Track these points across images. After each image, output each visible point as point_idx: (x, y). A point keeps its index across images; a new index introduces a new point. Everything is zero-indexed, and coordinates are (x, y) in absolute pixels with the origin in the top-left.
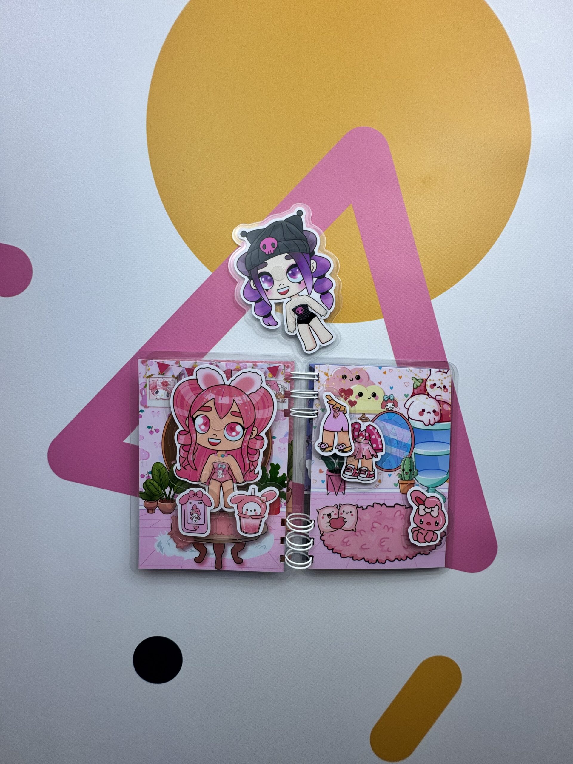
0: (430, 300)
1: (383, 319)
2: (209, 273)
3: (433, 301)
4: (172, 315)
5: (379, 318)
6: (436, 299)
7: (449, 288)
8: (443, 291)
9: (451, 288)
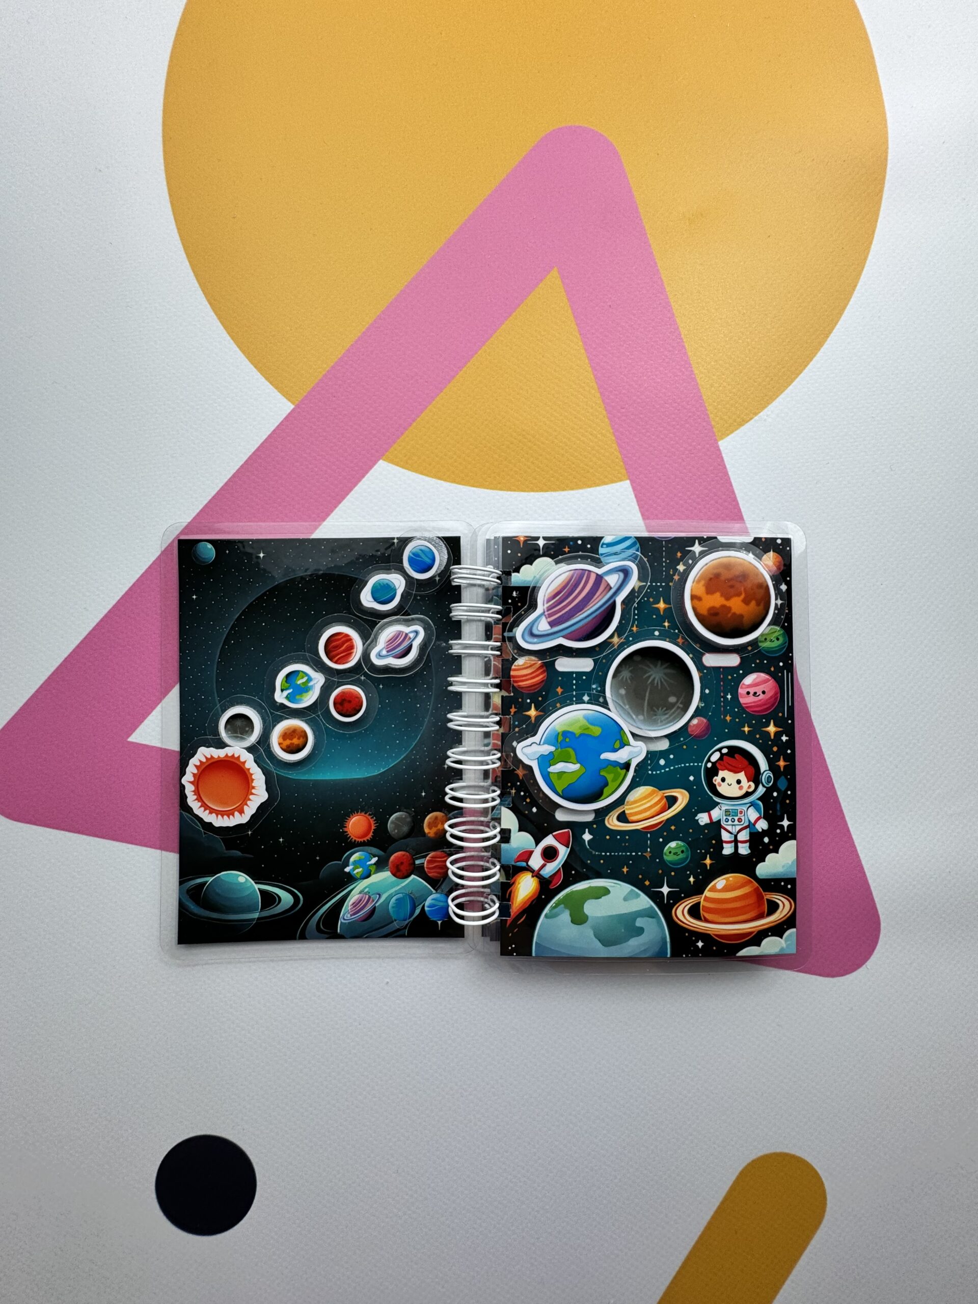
0: (717, 443)
1: (628, 482)
2: (288, 407)
3: (722, 444)
5: (621, 480)
6: (728, 439)
7: (751, 419)
8: (741, 425)
9: (756, 418)
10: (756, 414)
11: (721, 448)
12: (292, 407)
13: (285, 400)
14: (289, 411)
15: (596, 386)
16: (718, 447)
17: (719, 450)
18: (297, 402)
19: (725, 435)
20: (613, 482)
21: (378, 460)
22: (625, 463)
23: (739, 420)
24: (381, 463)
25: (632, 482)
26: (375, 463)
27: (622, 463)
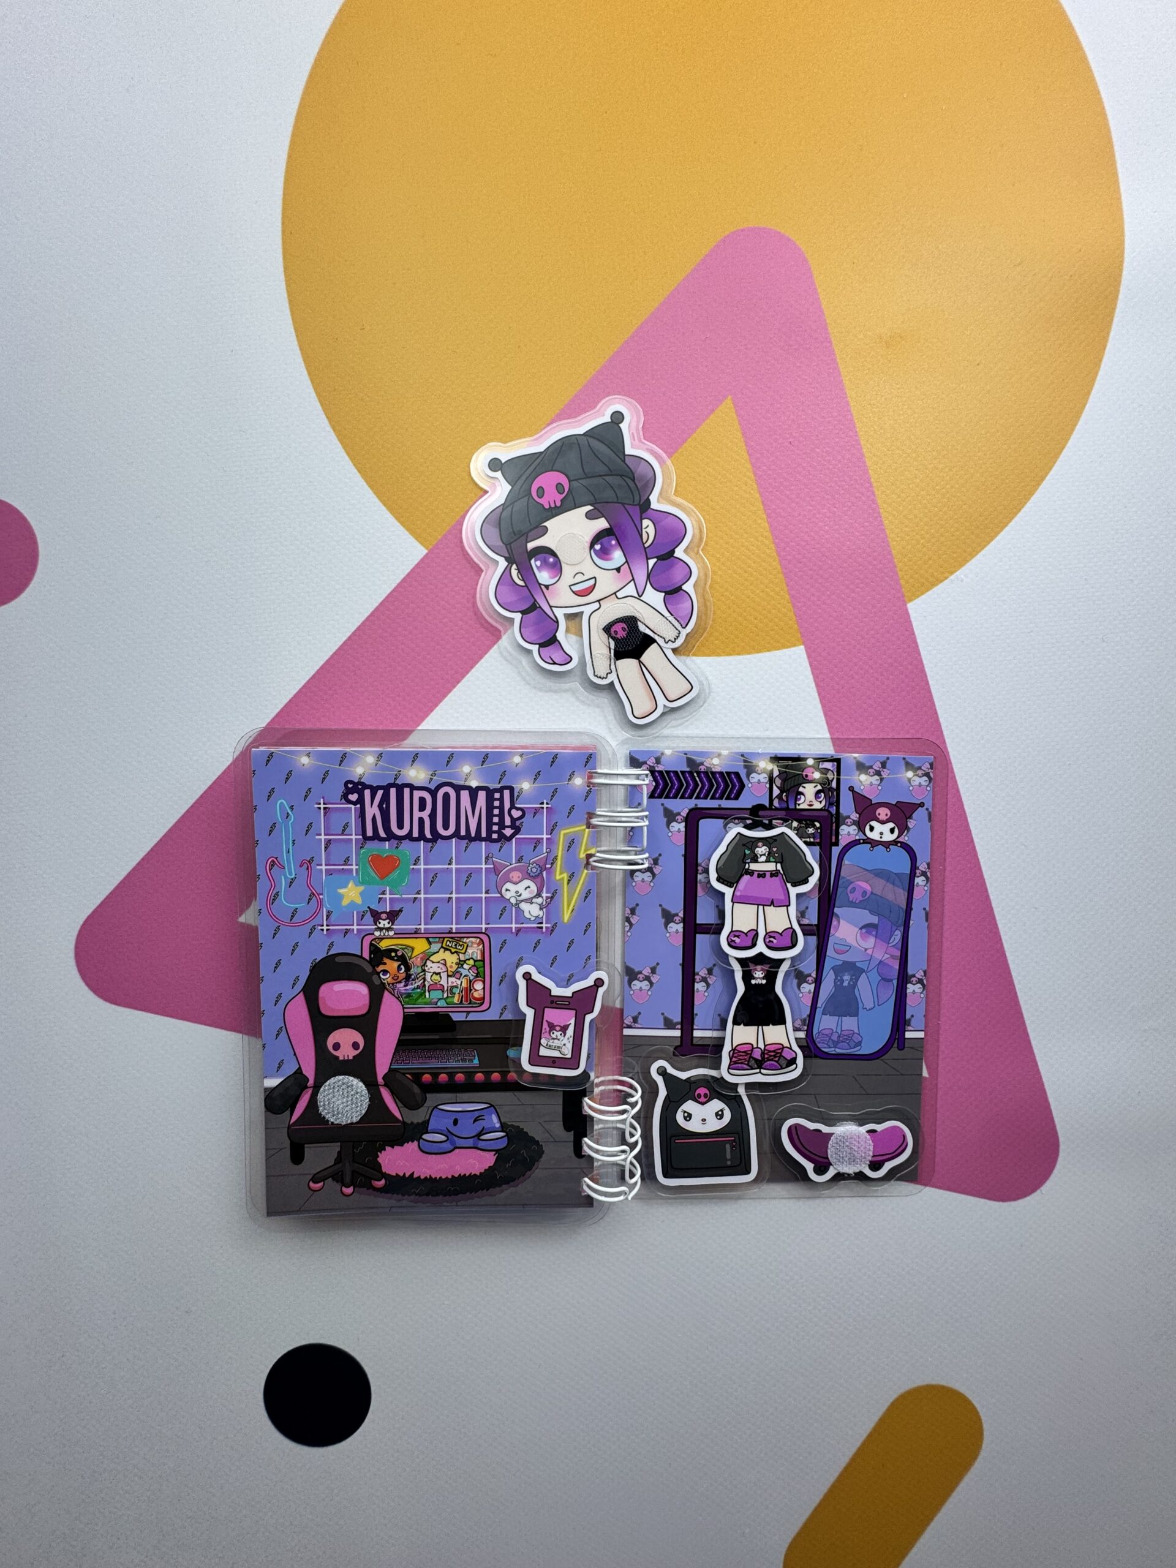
0: (906, 605)
1: (802, 647)
3: (911, 606)
4: (341, 643)
5: (795, 645)
6: (918, 601)
7: (946, 578)
8: (933, 585)
9: (952, 577)
10: (952, 573)
11: (910, 611)
12: (425, 551)
13: (417, 544)
14: (422, 556)
15: (771, 537)
16: (907, 610)
17: (907, 613)
18: (431, 547)
19: (915, 596)
20: (785, 647)
22: (800, 626)
23: (931, 579)
25: (807, 648)
27: (796, 626)
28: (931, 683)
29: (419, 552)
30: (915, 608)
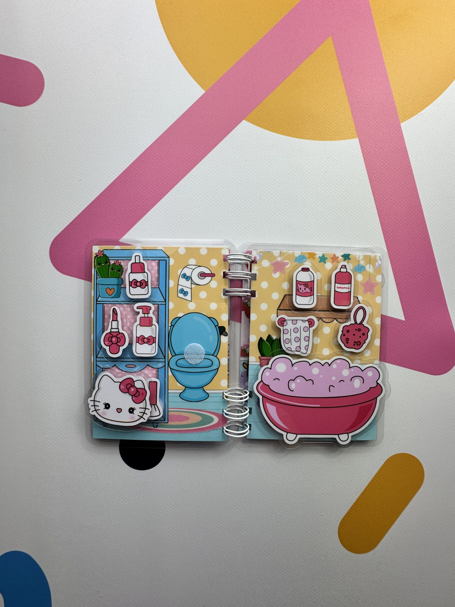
0: (400, 123)
1: (357, 139)
2: (203, 92)
3: (402, 125)
4: (168, 128)
5: (353, 138)
6: (405, 122)
7: (417, 114)
8: (412, 116)
9: (419, 114)
10: (419, 112)
11: (402, 127)
12: (204, 92)
13: (201, 88)
14: (203, 94)
15: (346, 93)
16: (400, 126)
17: (400, 127)
18: (207, 90)
19: (404, 120)
20: (351, 138)
21: (243, 120)
22: (357, 130)
23: (411, 114)
24: (244, 121)
25: (359, 139)
26: (241, 121)
27: (355, 130)
28: (410, 156)
29: (202, 92)
30: (403, 125)
